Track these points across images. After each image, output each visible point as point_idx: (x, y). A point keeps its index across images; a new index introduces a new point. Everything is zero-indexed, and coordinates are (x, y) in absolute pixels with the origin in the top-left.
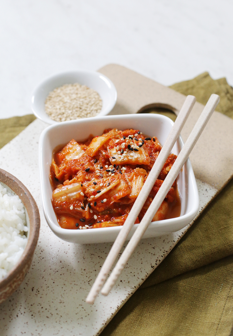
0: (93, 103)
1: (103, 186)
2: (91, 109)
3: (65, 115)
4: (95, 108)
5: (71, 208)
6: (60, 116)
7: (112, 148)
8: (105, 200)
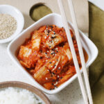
1: (55, 62)
5: (47, 79)
8: (59, 68)
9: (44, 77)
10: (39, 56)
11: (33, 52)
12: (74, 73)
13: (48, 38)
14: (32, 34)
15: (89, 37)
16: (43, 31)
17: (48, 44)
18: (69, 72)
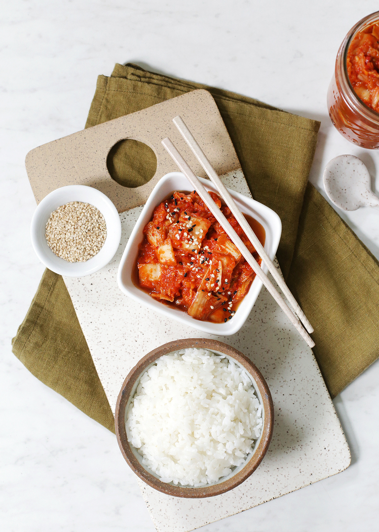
0: (88, 215)
1: (215, 276)
2: (96, 221)
3: (88, 248)
4: (97, 217)
5: (212, 307)
6: (86, 254)
7: (181, 245)
8: (226, 280)
9: (206, 308)
10: (181, 274)
11: (164, 269)
12: (253, 275)
13: (182, 235)
14: (145, 232)
15: (254, 198)
16: (165, 220)
17: (187, 246)
18: (244, 278)
